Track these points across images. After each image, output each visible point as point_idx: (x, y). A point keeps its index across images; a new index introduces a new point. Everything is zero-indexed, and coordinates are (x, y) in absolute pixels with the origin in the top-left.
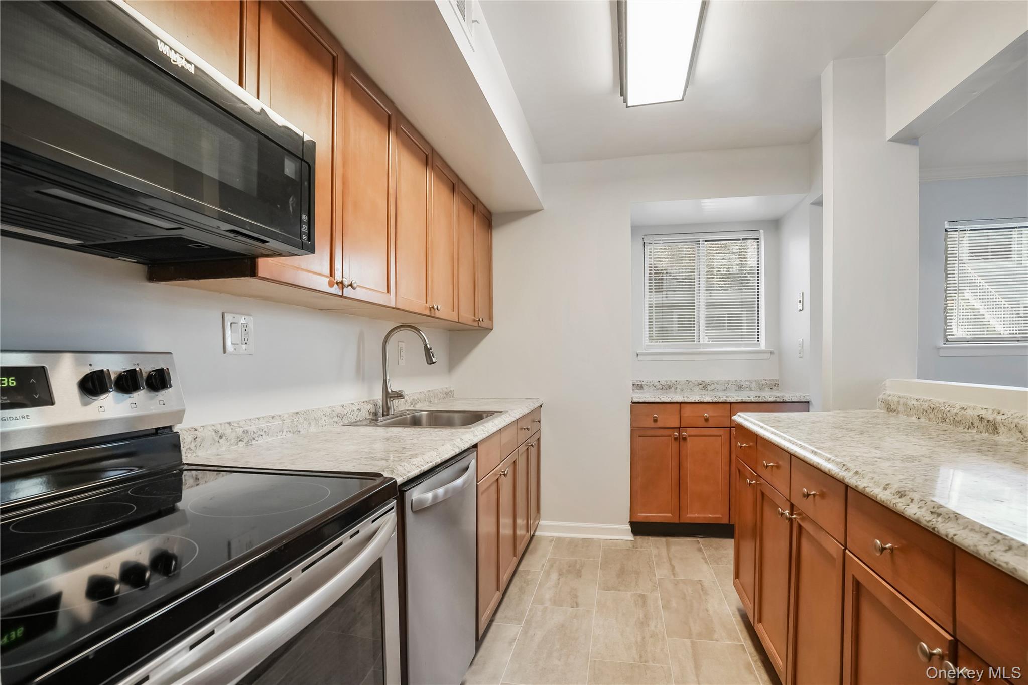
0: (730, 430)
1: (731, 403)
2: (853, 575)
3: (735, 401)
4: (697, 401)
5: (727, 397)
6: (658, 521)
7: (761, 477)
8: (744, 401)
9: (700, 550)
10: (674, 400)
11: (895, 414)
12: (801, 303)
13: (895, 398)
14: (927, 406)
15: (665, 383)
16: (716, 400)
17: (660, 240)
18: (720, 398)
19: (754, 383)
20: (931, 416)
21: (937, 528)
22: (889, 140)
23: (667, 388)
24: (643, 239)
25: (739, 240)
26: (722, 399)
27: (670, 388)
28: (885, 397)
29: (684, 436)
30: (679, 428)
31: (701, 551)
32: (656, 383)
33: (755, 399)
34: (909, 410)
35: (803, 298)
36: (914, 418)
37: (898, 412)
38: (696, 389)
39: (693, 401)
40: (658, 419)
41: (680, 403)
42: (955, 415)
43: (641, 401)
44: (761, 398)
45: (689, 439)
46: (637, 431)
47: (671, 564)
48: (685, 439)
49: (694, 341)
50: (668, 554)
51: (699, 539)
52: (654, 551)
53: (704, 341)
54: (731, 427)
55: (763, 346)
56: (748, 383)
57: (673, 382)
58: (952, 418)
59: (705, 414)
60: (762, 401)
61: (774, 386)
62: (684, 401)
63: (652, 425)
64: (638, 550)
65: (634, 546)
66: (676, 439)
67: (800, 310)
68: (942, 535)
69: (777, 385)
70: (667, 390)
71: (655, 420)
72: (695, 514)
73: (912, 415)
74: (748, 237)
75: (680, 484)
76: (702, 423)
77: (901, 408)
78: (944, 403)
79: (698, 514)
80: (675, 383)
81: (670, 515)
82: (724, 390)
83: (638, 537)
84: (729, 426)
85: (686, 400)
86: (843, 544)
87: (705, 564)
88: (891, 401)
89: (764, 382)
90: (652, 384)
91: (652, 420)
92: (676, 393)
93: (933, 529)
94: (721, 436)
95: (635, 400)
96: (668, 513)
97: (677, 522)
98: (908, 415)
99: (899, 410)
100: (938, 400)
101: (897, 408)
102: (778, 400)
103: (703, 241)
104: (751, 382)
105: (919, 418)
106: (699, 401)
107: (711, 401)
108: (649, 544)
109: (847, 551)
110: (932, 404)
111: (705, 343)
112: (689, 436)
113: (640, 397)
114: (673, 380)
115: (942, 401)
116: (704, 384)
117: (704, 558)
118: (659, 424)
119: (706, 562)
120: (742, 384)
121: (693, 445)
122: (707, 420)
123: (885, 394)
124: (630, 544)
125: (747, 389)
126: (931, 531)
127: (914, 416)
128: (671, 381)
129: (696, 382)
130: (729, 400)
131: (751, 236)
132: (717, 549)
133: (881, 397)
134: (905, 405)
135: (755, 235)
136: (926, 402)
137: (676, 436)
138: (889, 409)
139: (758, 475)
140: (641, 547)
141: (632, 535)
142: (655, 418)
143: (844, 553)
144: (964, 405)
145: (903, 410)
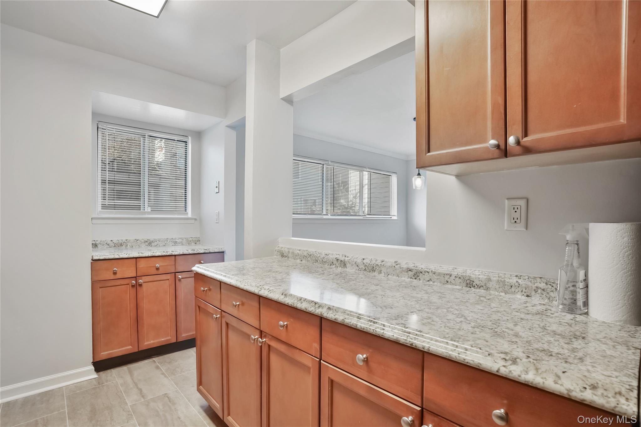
0: (175, 274)
1: (175, 256)
2: (329, 377)
3: (178, 254)
4: (150, 256)
5: (172, 251)
6: (120, 354)
7: (225, 312)
8: (184, 253)
9: (157, 368)
10: (131, 256)
11: (286, 258)
12: (218, 188)
13: (286, 249)
14: (306, 253)
15: (117, 242)
16: (165, 253)
17: (113, 128)
18: (167, 252)
19: (185, 240)
20: (309, 259)
21: (415, 344)
22: (281, 99)
23: (119, 245)
24: (97, 124)
25: (175, 140)
26: (169, 253)
27: (121, 245)
28: (279, 248)
29: (140, 283)
30: (136, 277)
31: (159, 369)
32: (109, 242)
33: (192, 252)
34: (295, 256)
35: (219, 185)
36: (298, 261)
37: (288, 258)
38: (143, 245)
39: (147, 256)
40: (118, 272)
41: (136, 258)
42: (323, 258)
43: (102, 258)
44: (195, 251)
45: (144, 285)
46: (96, 284)
47: (137, 388)
48: (140, 285)
49: (140, 210)
50: (132, 379)
51: (154, 359)
52: (120, 381)
53: (148, 210)
54: (175, 273)
55: (190, 215)
56: (180, 240)
57: (124, 241)
58: (321, 260)
59: (157, 265)
60: (196, 253)
61: (197, 241)
62: (139, 256)
63: (113, 277)
64: (103, 385)
65: (99, 383)
66: (133, 286)
67: (217, 193)
68: (419, 348)
69: (199, 241)
70: (119, 247)
71: (115, 273)
72: (151, 341)
73: (297, 259)
74: (180, 139)
75: (138, 320)
76: (154, 271)
77: (290, 255)
78: (315, 252)
79: (153, 340)
80: (126, 241)
81: (130, 347)
82: (164, 246)
83: (101, 373)
84: (174, 272)
85: (141, 255)
86: (318, 357)
87: (165, 378)
88: (284, 251)
89: (191, 239)
90: (106, 242)
91: (112, 273)
92: (126, 249)
93: (412, 344)
94: (169, 280)
95: (95, 258)
96: (129, 346)
97: (136, 350)
98: (294, 259)
99: (289, 256)
100: (312, 250)
101: (288, 255)
102: (206, 252)
103: (148, 136)
104: (182, 239)
105: (301, 261)
106: (152, 255)
107: (161, 255)
108: (113, 376)
109: (322, 361)
110: (309, 252)
111: (148, 211)
112: (144, 282)
113: (99, 255)
114: (124, 239)
115: (314, 250)
116: (149, 242)
117: (163, 374)
118: (118, 276)
119: (166, 376)
120: (177, 240)
121: (147, 289)
122: (158, 269)
123: (279, 247)
124: (95, 382)
125: (180, 244)
126: (410, 346)
127: (299, 259)
128: (122, 240)
129: (143, 240)
130: (173, 253)
131: (183, 140)
132: (170, 363)
133: (277, 248)
134: (293, 253)
135: (184, 139)
136: (305, 251)
137: (133, 284)
138: (283, 255)
139: (222, 310)
140: (107, 381)
141: (95, 373)
142: (115, 272)
143: (320, 363)
144: (327, 252)
145: (292, 256)
